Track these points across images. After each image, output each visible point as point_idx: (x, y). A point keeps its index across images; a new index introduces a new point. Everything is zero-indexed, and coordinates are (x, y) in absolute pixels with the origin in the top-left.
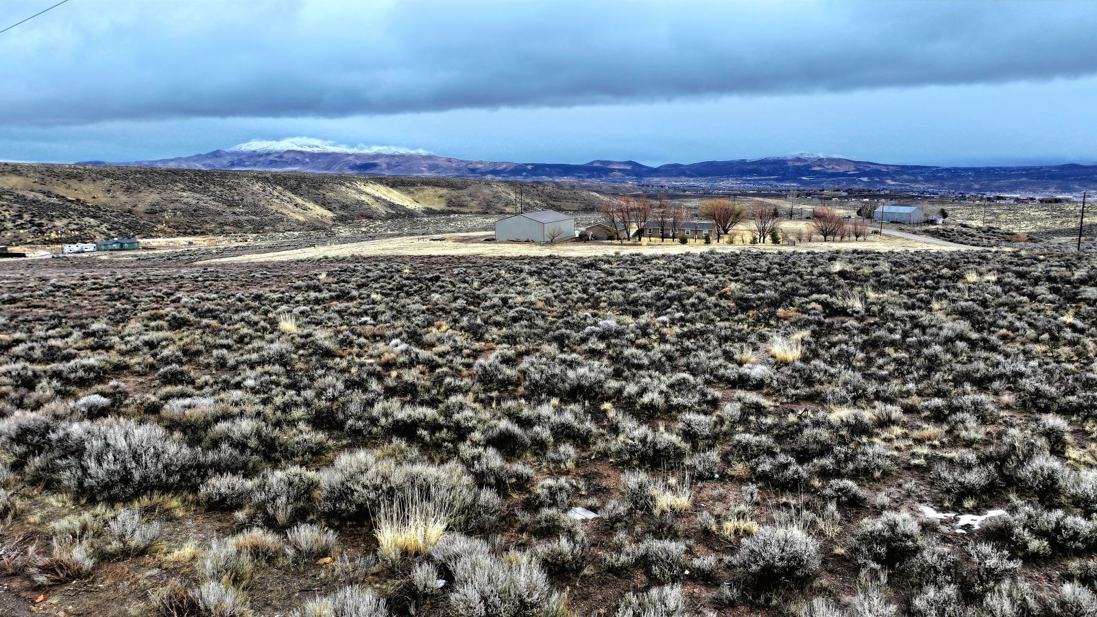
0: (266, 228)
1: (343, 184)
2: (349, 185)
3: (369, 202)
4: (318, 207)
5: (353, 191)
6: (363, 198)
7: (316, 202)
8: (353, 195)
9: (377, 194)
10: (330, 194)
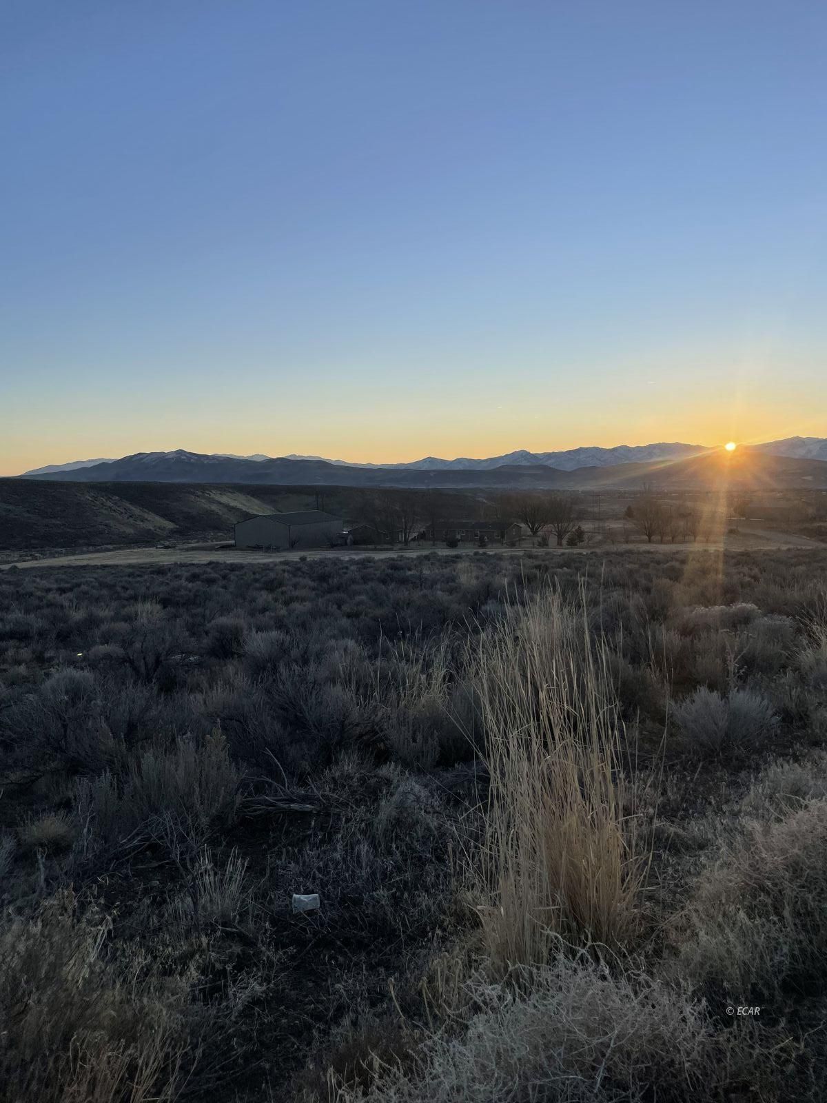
0: (81, 541)
1: (193, 493)
2: (200, 493)
3: (220, 513)
4: (158, 518)
5: (203, 501)
6: (214, 507)
7: (157, 513)
8: (203, 504)
9: (233, 504)
10: (175, 504)
